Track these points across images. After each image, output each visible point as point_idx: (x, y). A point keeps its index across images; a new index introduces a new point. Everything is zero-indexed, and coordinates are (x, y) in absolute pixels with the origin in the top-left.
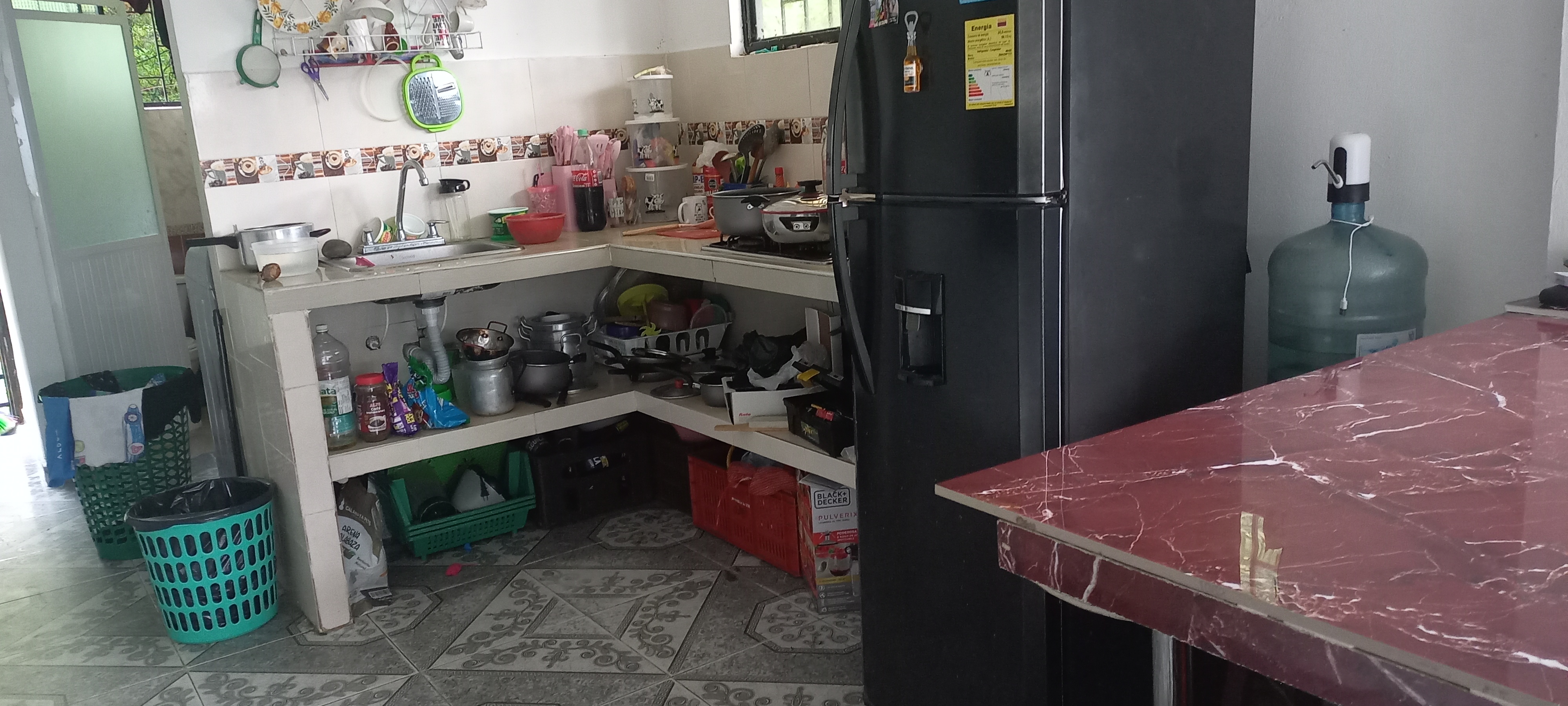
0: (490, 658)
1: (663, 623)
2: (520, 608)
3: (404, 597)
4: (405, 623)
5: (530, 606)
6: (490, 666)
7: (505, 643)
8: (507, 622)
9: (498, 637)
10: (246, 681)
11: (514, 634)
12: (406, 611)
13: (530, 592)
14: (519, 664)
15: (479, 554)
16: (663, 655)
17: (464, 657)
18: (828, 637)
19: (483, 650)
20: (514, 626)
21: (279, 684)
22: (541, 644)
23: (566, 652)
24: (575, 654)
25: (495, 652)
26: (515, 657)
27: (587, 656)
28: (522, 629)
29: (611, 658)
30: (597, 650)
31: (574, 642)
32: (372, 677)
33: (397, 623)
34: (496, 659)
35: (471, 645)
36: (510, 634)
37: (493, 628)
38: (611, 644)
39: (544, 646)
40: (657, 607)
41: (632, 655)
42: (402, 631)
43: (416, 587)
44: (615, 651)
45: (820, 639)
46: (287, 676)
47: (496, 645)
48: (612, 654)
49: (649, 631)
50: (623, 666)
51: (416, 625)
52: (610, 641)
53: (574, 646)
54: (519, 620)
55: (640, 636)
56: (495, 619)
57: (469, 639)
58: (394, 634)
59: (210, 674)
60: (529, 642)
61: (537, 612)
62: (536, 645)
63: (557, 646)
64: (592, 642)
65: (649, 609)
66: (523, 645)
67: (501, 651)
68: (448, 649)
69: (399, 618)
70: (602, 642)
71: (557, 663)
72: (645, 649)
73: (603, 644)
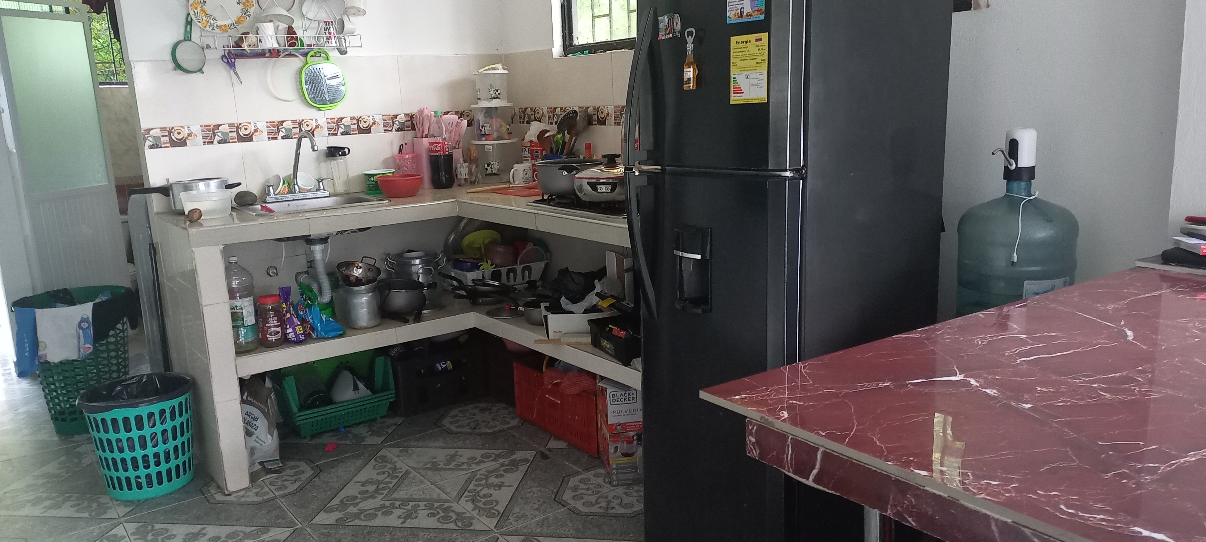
0: (357, 516)
1: (491, 491)
2: (381, 478)
3: (292, 468)
4: (292, 488)
5: (389, 476)
6: (357, 522)
7: (369, 504)
8: (371, 488)
9: (364, 499)
10: (167, 531)
11: (376, 497)
12: (293, 479)
13: (389, 465)
14: (380, 521)
15: (351, 436)
16: (490, 516)
17: (337, 515)
18: (618, 504)
19: (352, 510)
20: (376, 491)
21: (193, 534)
22: (397, 506)
23: (416, 512)
24: (423, 513)
25: (362, 511)
26: (376, 515)
27: (433, 515)
28: (383, 494)
29: (451, 517)
30: (440, 512)
31: (422, 504)
32: (265, 529)
33: (286, 488)
34: (362, 517)
35: (343, 505)
36: (373, 497)
37: (360, 493)
38: (451, 507)
39: (399, 507)
40: (487, 478)
41: (467, 515)
42: (290, 494)
43: (300, 460)
44: (453, 511)
45: (612, 505)
46: (199, 527)
47: (362, 506)
48: (451, 514)
49: (480, 497)
50: (460, 524)
51: (301, 489)
52: (450, 504)
53: (422, 507)
54: (380, 487)
55: (473, 501)
56: (362, 486)
57: (341, 501)
58: (282, 496)
59: (140, 524)
60: (388, 503)
61: (394, 481)
62: (393, 506)
63: (409, 507)
64: (437, 504)
65: (481, 480)
66: (384, 506)
67: (366, 511)
68: (324, 508)
69: (286, 483)
70: (444, 505)
71: (409, 520)
72: (477, 511)
73: (445, 507)
